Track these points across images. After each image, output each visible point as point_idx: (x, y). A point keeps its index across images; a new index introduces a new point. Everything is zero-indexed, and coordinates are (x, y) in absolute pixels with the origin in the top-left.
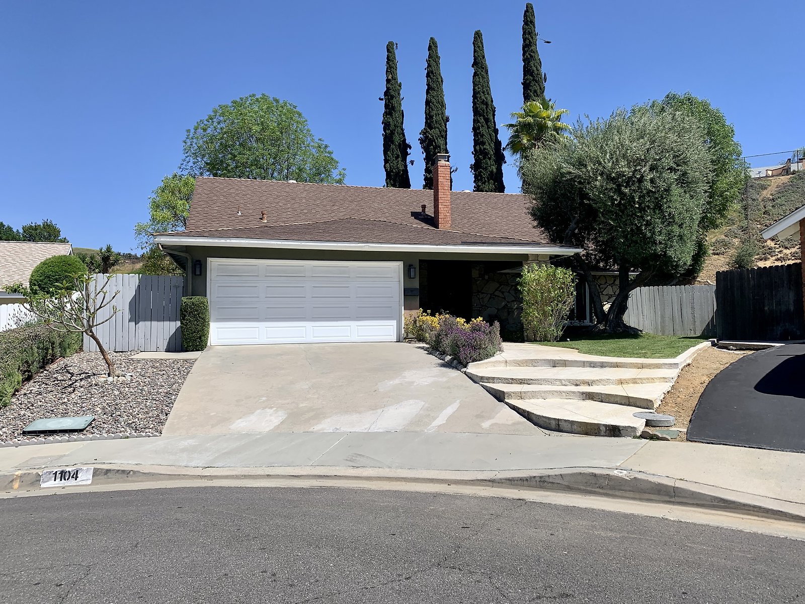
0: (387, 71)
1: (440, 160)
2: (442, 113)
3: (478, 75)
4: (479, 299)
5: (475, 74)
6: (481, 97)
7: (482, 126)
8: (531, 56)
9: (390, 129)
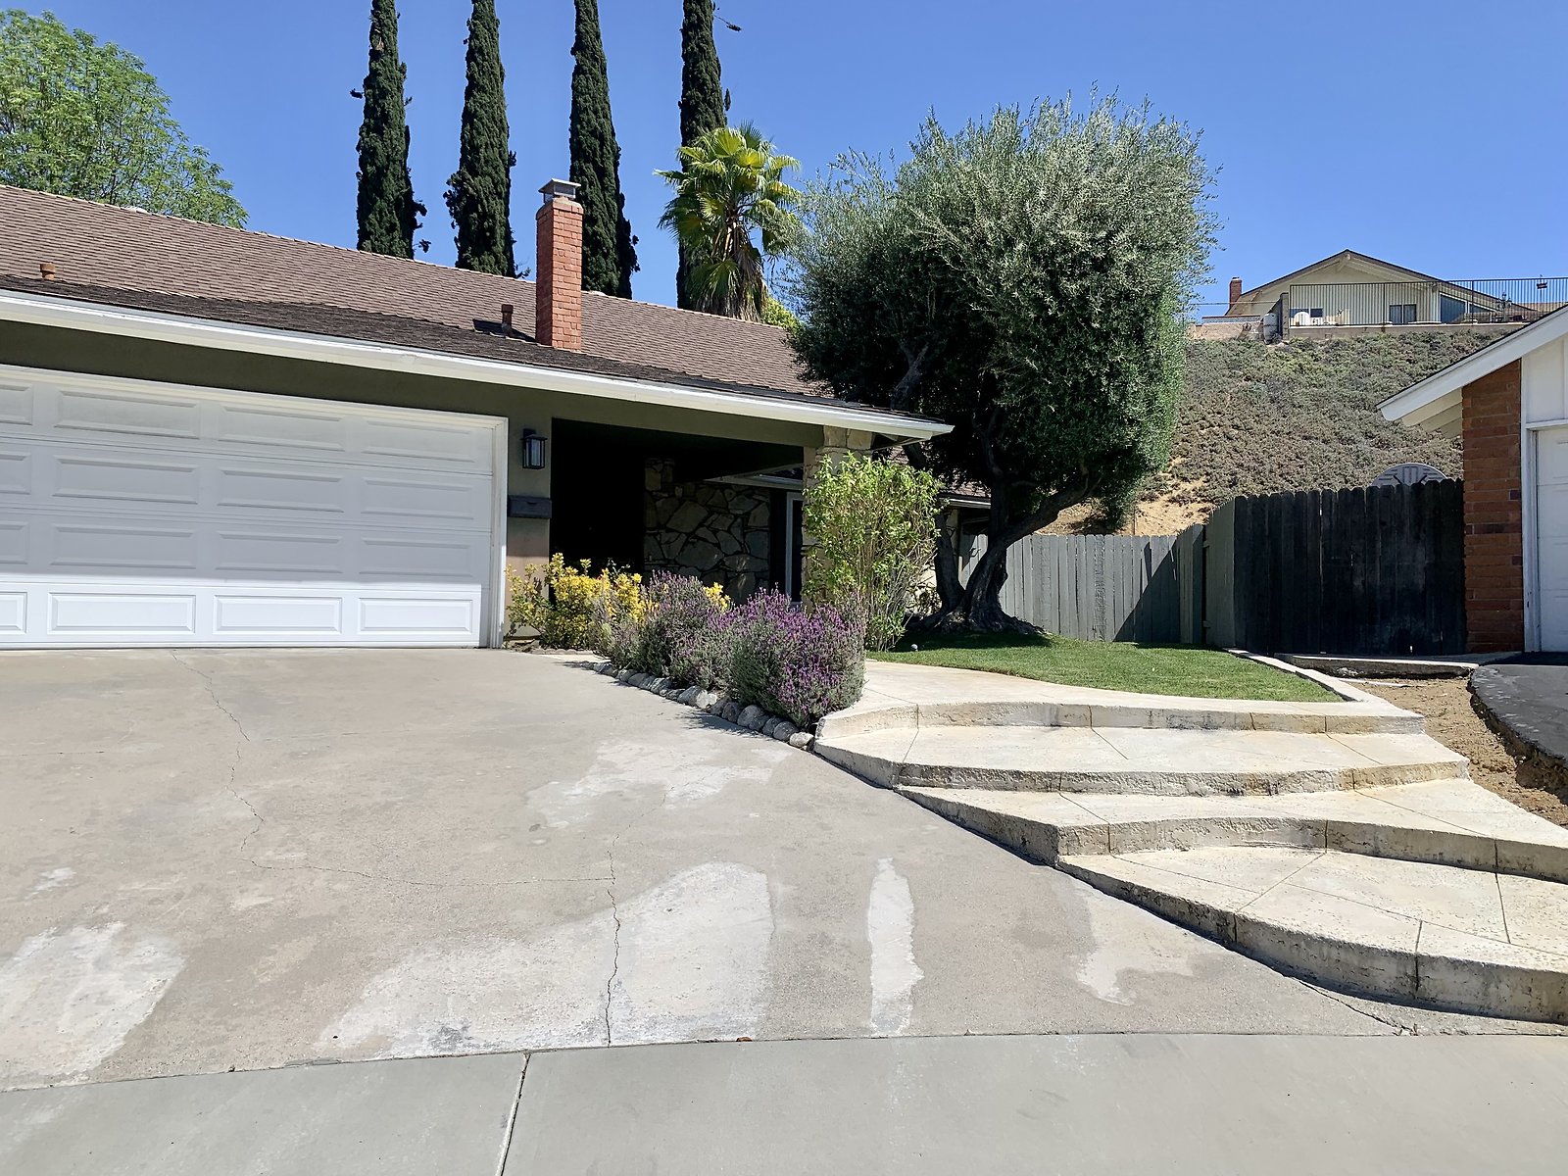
0: (373, 32)
1: (559, 196)
2: (501, 145)
3: (584, 73)
4: (660, 544)
5: (578, 71)
6: (589, 121)
7: (591, 183)
8: (702, 50)
9: (375, 164)
